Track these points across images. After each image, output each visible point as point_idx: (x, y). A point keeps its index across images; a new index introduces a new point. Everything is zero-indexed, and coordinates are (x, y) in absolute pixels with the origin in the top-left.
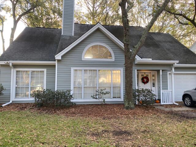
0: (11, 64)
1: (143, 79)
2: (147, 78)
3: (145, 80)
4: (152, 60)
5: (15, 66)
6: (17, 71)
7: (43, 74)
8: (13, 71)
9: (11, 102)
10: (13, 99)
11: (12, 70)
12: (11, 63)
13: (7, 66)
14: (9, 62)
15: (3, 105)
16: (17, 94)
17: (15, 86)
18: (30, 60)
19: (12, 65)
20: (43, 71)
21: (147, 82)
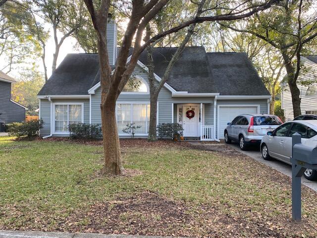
0: (49, 99)
1: (187, 113)
2: (192, 112)
3: (191, 114)
4: (188, 92)
5: (54, 100)
6: (56, 106)
7: (81, 109)
8: (53, 105)
9: (51, 135)
10: (53, 132)
11: (51, 104)
12: (49, 97)
13: (46, 100)
14: (47, 96)
15: (43, 138)
16: (56, 129)
17: (54, 120)
18: (67, 94)
19: (51, 100)
20: (81, 105)
21: (193, 116)
